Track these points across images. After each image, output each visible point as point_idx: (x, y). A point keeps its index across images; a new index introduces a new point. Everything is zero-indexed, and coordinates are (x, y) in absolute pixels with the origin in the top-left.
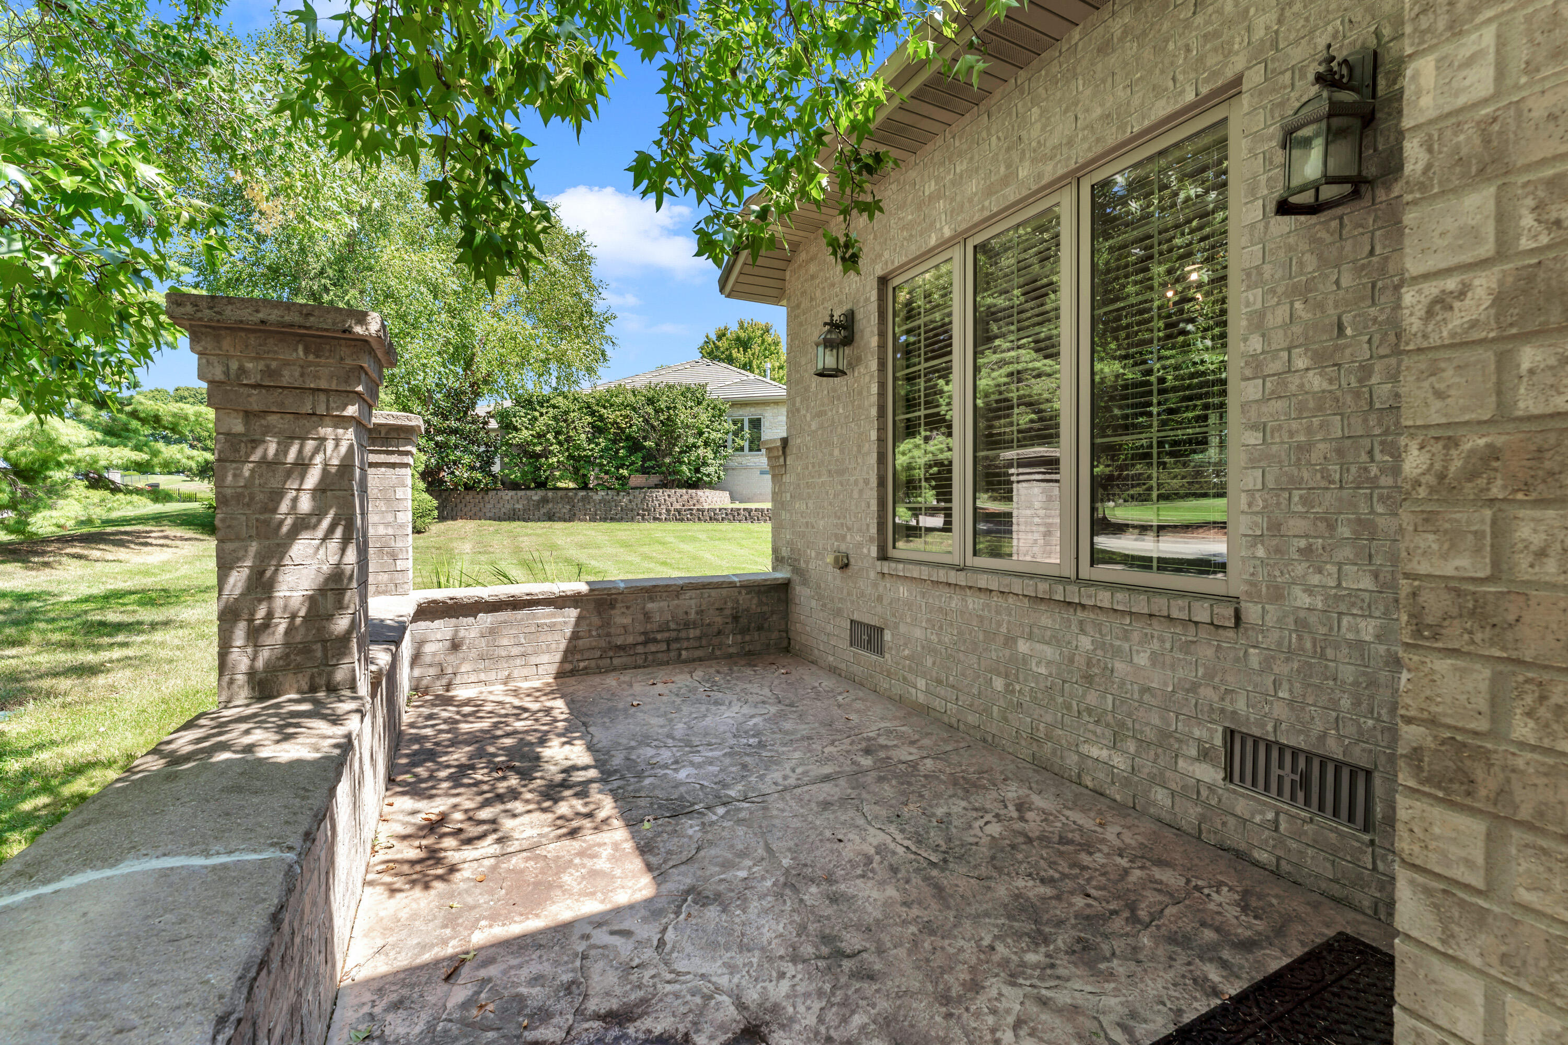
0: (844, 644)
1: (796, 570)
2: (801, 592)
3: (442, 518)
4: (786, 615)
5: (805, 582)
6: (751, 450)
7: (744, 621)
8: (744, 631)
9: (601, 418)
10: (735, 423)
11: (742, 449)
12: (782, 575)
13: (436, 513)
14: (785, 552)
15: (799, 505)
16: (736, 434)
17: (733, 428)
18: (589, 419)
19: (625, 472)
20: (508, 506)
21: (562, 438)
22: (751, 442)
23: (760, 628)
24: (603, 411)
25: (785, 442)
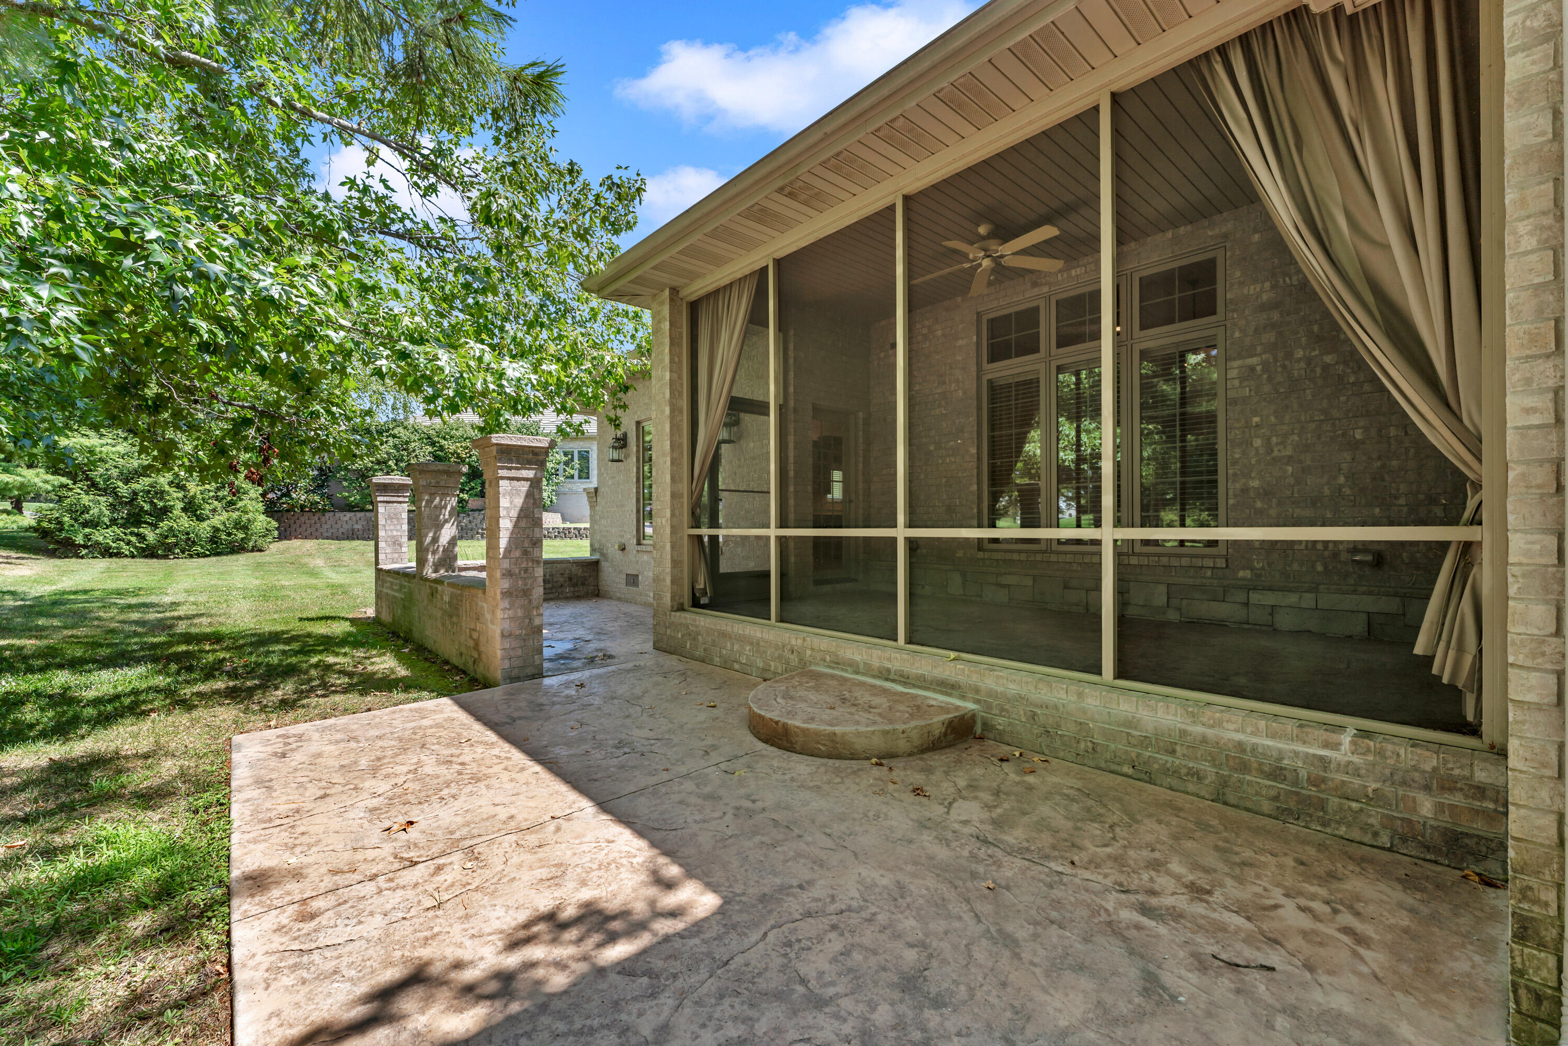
0: (623, 586)
1: (602, 554)
2: (604, 565)
3: (281, 538)
4: (597, 577)
5: (606, 560)
6: (580, 478)
7: (575, 580)
8: (575, 585)
9: (442, 448)
10: (566, 454)
11: (572, 477)
12: (596, 557)
13: (276, 533)
14: (596, 546)
15: (603, 522)
16: (566, 464)
17: (564, 459)
18: (430, 449)
19: (466, 496)
20: (346, 527)
21: (403, 465)
22: (580, 471)
23: (583, 584)
24: (443, 442)
25: (596, 490)
